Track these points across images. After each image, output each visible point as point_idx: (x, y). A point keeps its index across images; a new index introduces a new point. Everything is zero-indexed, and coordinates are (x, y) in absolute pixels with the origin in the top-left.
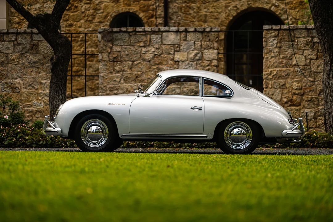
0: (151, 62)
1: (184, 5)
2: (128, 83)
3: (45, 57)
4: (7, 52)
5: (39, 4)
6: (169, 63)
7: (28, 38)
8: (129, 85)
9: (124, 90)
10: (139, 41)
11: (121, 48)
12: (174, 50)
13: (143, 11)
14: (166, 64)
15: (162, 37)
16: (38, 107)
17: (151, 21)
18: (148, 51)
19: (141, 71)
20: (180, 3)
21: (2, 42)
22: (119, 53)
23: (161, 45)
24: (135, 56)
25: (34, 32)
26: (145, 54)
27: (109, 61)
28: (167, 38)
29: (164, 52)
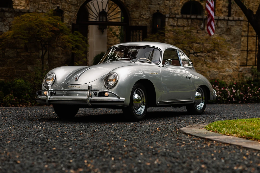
3: (235, 37)
7: (225, 23)
16: (229, 73)
25: (230, 19)
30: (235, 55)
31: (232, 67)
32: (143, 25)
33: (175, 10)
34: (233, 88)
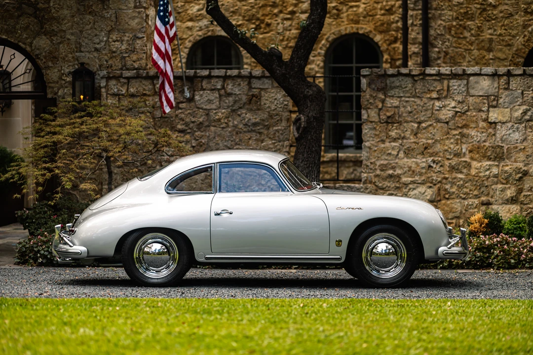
0: (450, 124)
2: (410, 158)
3: (271, 116)
4: (208, 107)
5: (207, 20)
6: (480, 126)
8: (414, 161)
9: (405, 169)
10: (429, 90)
11: (400, 101)
12: (488, 104)
13: (381, 32)
14: (474, 128)
15: (468, 83)
18: (444, 106)
19: (433, 139)
20: (447, 20)
21: (200, 90)
22: (396, 110)
23: (466, 96)
24: (423, 113)
25: (254, 75)
26: (441, 111)
27: (380, 122)
28: (476, 85)
29: (471, 108)
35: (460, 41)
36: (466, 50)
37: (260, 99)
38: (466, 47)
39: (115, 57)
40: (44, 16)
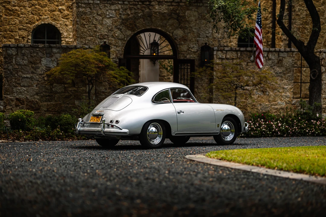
1: (301, 26)
3: (287, 69)
7: (276, 55)
16: (281, 106)
17: (268, 36)
20: (298, 25)
30: (287, 88)
31: (285, 100)
32: (191, 59)
33: (224, 43)
34: (279, 122)
35: (303, 34)
36: (305, 38)
37: (282, 62)
38: (305, 37)
39: (215, 40)
40: (182, 20)
